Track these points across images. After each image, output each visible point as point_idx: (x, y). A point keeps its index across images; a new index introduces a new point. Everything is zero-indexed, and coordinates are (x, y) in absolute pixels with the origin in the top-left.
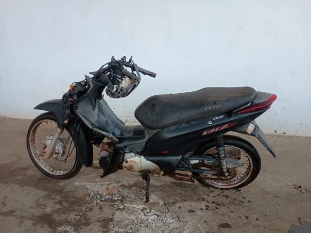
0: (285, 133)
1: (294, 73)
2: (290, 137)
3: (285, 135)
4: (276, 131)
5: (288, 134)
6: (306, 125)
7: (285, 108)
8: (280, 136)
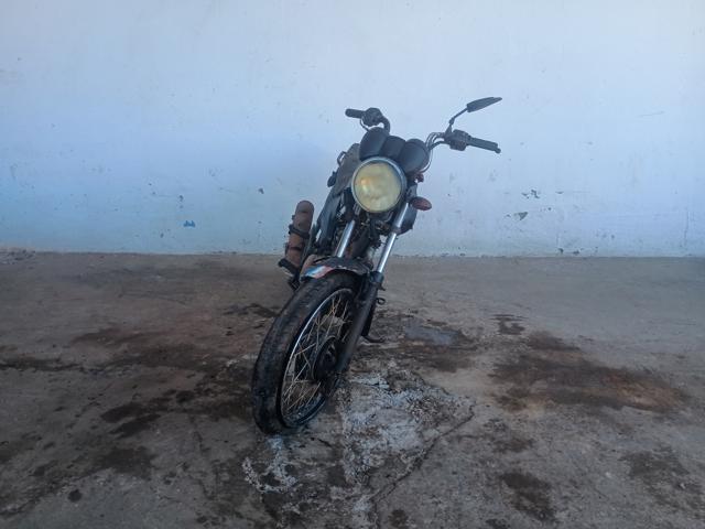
0: (577, 253)
1: (590, 143)
2: (585, 259)
3: (579, 256)
4: (562, 251)
5: (583, 253)
6: (613, 237)
7: (576, 207)
8: (568, 259)
